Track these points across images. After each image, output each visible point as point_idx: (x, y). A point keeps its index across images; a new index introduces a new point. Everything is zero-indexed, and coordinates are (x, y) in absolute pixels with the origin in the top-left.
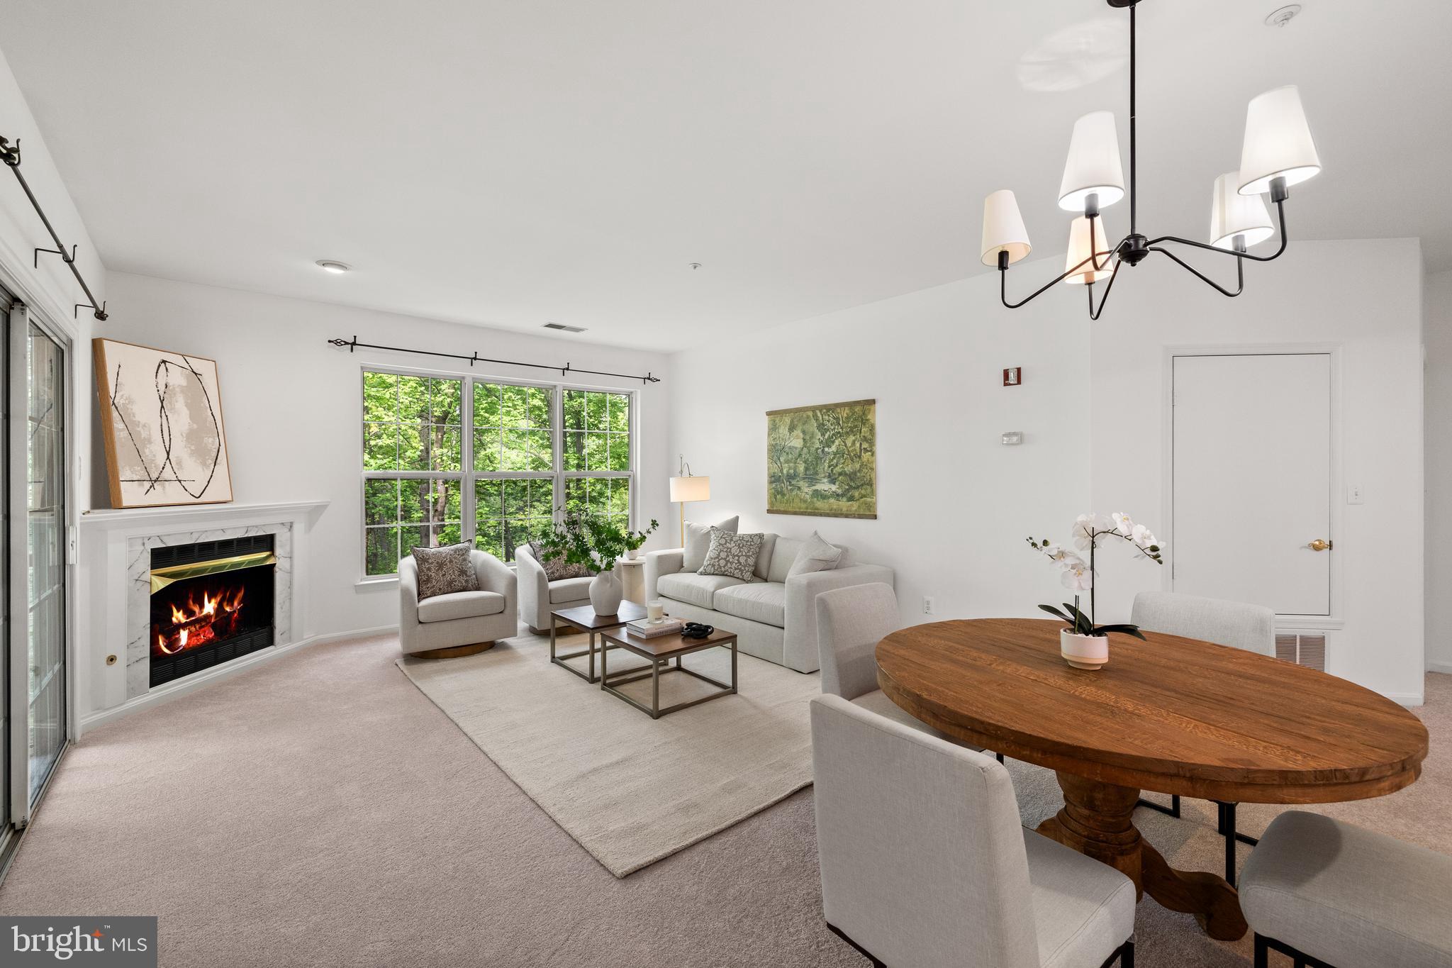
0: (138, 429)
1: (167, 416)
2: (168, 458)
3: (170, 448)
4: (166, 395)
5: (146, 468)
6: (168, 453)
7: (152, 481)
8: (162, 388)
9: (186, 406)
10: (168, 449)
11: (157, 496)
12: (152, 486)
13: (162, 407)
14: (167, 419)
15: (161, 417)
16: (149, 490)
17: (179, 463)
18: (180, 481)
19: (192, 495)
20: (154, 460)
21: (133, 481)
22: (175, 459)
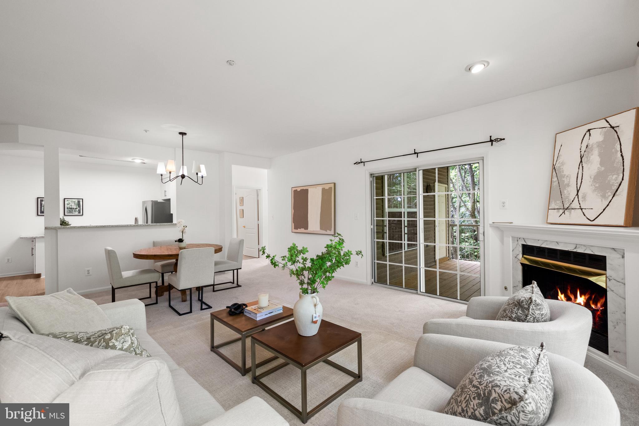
0: (563, 179)
1: (583, 167)
2: (577, 194)
3: (580, 188)
4: (586, 153)
5: (563, 201)
6: (578, 191)
7: (564, 209)
8: (584, 149)
9: (599, 156)
10: (578, 189)
11: (566, 218)
12: (564, 212)
13: (581, 161)
14: (583, 169)
15: (579, 168)
16: (561, 214)
17: (584, 197)
18: (582, 209)
19: (588, 219)
20: (568, 197)
21: (554, 209)
22: (582, 195)
